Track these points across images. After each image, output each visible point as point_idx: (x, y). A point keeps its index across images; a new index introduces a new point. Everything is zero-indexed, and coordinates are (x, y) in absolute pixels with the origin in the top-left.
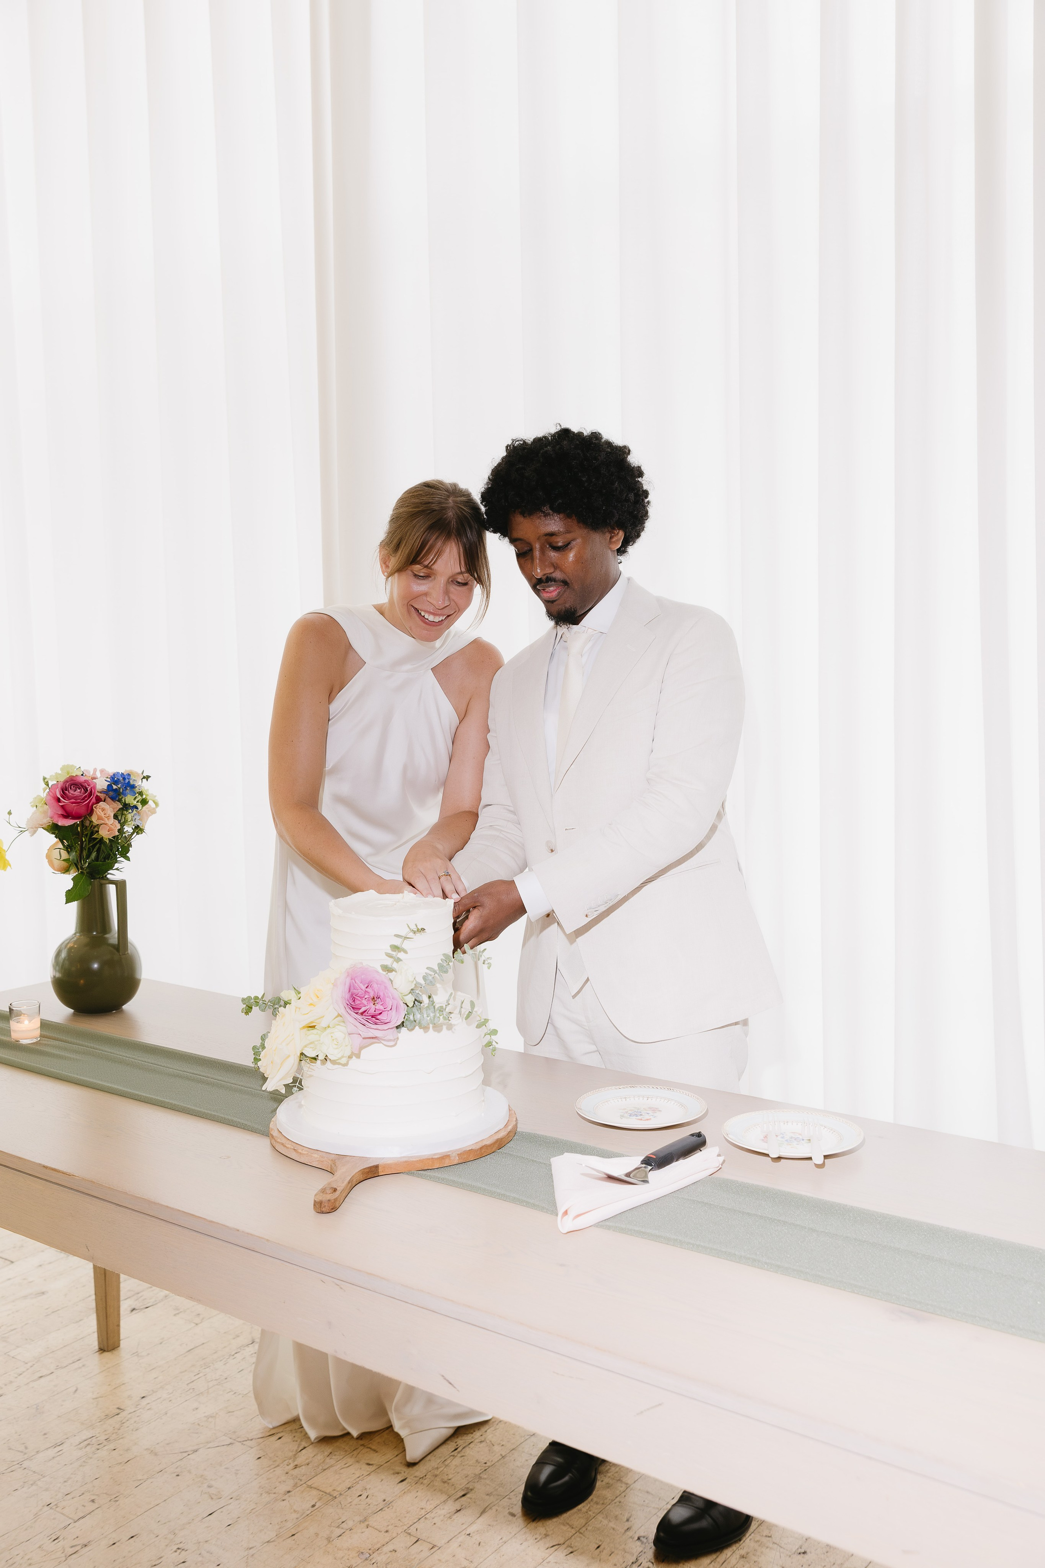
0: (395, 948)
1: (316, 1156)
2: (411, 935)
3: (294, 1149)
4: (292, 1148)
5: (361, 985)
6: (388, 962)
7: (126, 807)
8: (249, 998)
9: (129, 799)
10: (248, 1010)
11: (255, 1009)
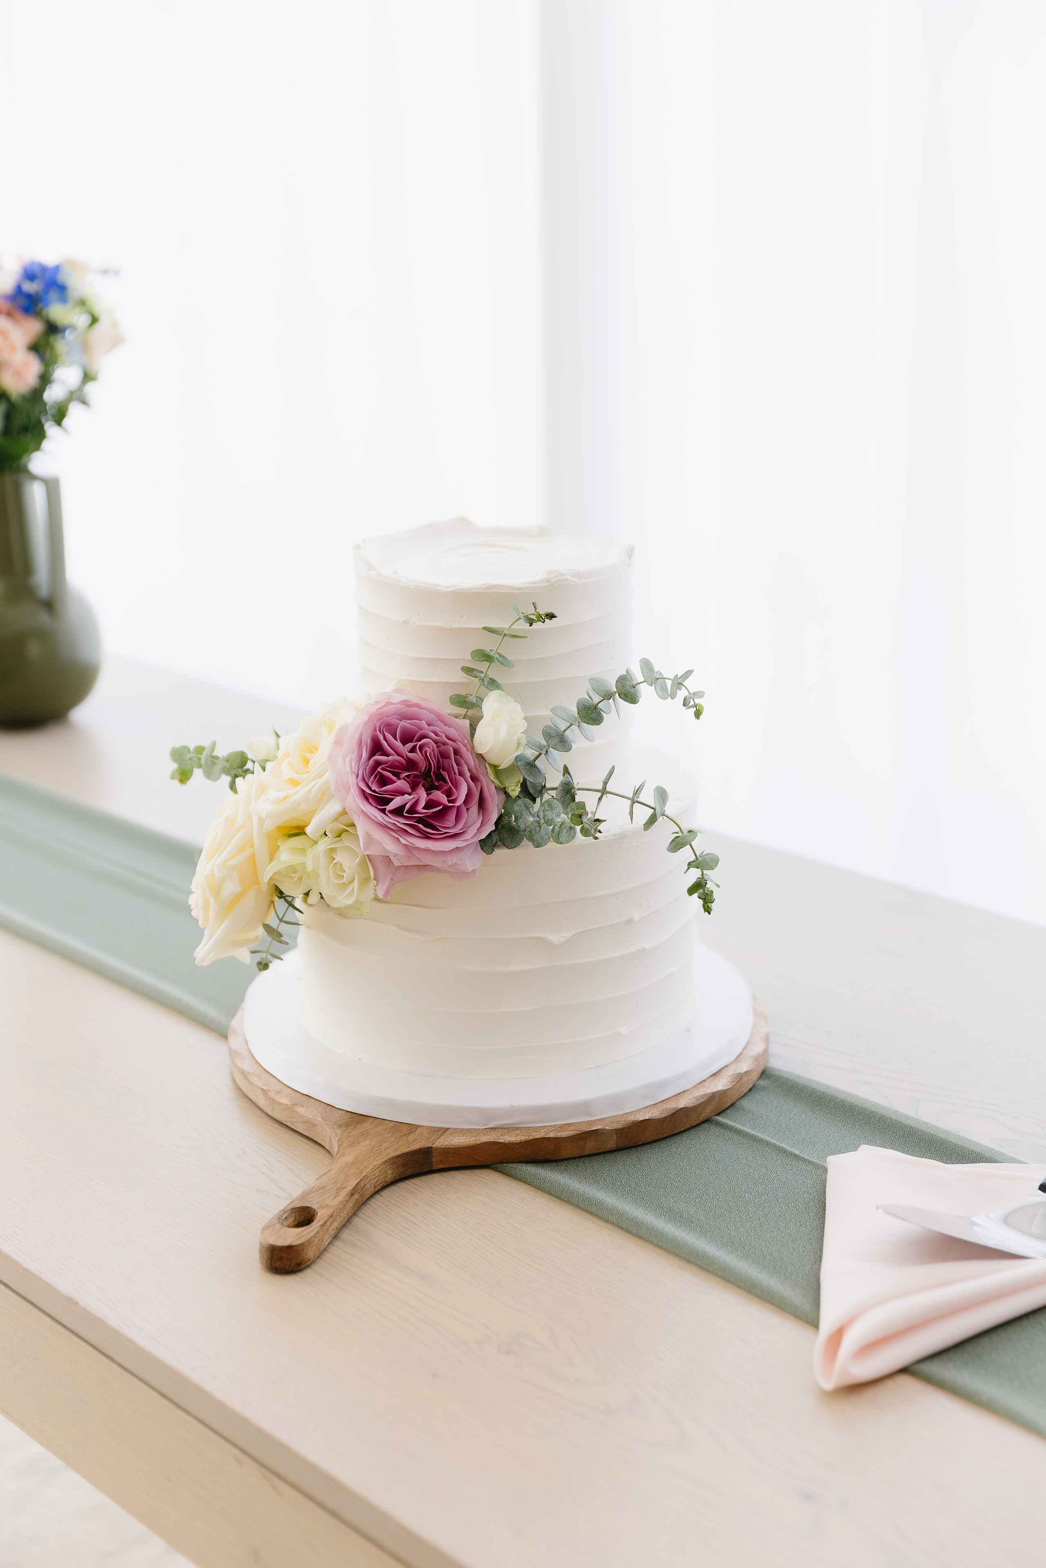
0: (485, 657)
1: (301, 1110)
2: (523, 626)
3: (263, 1090)
4: (259, 1084)
5: (398, 744)
6: (472, 688)
7: (53, 329)
8: (185, 749)
9: (57, 312)
10: (183, 776)
11: (198, 774)
